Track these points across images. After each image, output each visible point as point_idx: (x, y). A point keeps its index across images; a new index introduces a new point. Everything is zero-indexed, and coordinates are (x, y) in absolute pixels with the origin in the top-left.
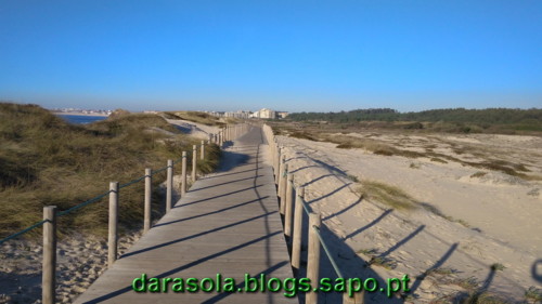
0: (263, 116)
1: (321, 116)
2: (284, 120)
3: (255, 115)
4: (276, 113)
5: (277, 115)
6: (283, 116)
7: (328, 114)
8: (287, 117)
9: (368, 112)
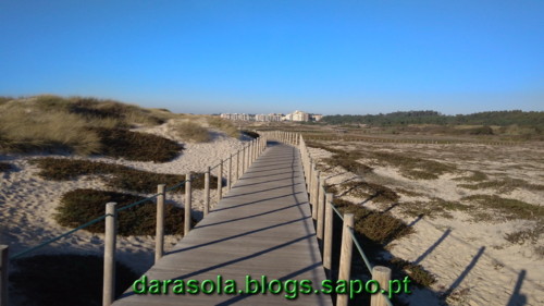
0: (295, 118)
1: (359, 119)
2: (318, 123)
3: (288, 117)
4: (310, 115)
5: (311, 118)
6: (317, 118)
7: (365, 117)
8: (321, 120)
9: (409, 114)
